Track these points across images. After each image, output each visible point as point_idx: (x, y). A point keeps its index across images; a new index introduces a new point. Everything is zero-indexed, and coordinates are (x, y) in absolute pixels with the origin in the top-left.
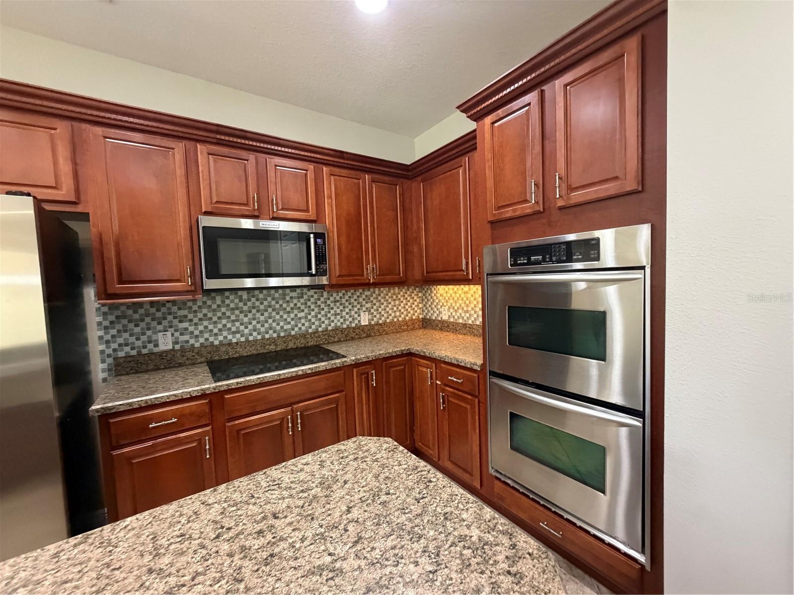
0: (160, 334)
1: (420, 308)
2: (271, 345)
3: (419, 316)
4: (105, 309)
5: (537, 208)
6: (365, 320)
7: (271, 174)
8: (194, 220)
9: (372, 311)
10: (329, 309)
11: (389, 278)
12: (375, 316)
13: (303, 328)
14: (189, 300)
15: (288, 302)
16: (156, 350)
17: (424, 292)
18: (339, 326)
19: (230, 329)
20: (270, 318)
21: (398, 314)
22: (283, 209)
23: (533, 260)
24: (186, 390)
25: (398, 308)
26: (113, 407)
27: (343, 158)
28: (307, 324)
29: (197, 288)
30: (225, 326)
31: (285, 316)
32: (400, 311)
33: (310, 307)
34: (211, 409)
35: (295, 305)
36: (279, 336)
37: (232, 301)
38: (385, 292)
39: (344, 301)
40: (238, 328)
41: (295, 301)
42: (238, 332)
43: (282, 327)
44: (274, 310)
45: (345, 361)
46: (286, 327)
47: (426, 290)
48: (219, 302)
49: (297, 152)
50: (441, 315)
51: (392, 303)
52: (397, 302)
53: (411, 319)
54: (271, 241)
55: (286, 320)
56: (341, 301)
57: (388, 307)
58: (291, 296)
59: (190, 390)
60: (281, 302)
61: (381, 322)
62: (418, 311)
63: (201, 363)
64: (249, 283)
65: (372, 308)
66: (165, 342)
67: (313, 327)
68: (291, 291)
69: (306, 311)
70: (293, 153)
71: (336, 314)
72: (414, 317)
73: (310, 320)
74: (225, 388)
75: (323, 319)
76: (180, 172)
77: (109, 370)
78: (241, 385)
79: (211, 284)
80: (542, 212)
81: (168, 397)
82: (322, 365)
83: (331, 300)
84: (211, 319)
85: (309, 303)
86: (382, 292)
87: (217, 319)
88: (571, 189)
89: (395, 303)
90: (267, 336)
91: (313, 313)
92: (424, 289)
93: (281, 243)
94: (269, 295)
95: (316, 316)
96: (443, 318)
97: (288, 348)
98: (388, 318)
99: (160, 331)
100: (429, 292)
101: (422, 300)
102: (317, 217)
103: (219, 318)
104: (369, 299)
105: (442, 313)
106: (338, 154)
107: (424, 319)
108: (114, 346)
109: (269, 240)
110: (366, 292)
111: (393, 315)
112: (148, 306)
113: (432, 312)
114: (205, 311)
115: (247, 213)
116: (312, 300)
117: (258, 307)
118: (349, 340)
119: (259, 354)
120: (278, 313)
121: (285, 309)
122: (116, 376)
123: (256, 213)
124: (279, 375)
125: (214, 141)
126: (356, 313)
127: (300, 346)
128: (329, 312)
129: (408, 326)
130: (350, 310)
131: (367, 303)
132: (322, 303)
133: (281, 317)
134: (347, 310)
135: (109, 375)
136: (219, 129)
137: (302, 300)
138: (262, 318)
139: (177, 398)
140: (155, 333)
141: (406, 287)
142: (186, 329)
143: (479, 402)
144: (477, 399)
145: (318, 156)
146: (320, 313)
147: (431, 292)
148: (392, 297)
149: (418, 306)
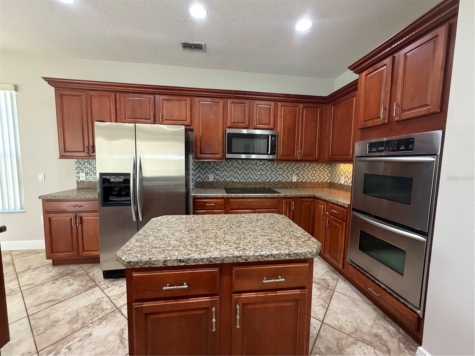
0: (210, 175)
1: (329, 176)
2: (249, 185)
3: (327, 181)
4: (194, 163)
5: (384, 122)
6: (295, 179)
7: (255, 109)
8: (224, 130)
9: (299, 175)
10: (276, 171)
11: (309, 158)
12: (301, 178)
13: (264, 179)
14: (220, 162)
15: (258, 166)
16: (208, 181)
17: (332, 167)
18: (281, 181)
19: (233, 176)
20: (250, 173)
21: (314, 178)
22: (259, 124)
23: (379, 149)
24: (218, 195)
25: (314, 175)
26: (197, 196)
27: (289, 98)
28: (265, 178)
29: (224, 158)
30: (232, 174)
31: (256, 173)
32: (316, 176)
33: (267, 170)
34: (225, 204)
35: (261, 168)
36: (253, 181)
37: (235, 164)
38: (307, 165)
39: (284, 168)
40: (237, 176)
41: (261, 166)
42: (236, 177)
43: (254, 178)
44: (251, 170)
45: (279, 195)
46: (256, 178)
47: (333, 166)
48: (230, 164)
49: (267, 97)
50: (340, 181)
51: (311, 172)
52: (314, 172)
53: (322, 182)
54: (255, 139)
55: (256, 175)
56: (283, 168)
57: (308, 173)
58: (259, 164)
59: (219, 195)
60: (255, 166)
61: (303, 181)
62: (327, 178)
63: (222, 188)
64: (243, 156)
65: (300, 173)
66: (211, 178)
67: (268, 179)
68: (260, 162)
69: (266, 171)
70: (265, 98)
71: (280, 175)
72: (324, 181)
73: (267, 176)
74: (230, 197)
75: (273, 176)
76: (221, 111)
77: (194, 186)
78: (236, 197)
79: (228, 156)
80: (387, 124)
81: (212, 196)
82: (269, 195)
83: (278, 167)
84: (227, 171)
85: (267, 168)
86: (306, 165)
87: (229, 171)
88: (403, 111)
89: (313, 172)
90: (248, 181)
91: (269, 173)
92: (332, 166)
93: (260, 140)
94: (250, 163)
95: (270, 175)
96: (341, 183)
97: (256, 187)
98: (308, 180)
99: (210, 174)
100: (335, 167)
101: (331, 172)
102: (274, 127)
103: (230, 171)
104: (298, 168)
105: (341, 180)
106: (286, 96)
107: (330, 183)
108: (196, 177)
109: (254, 138)
110: (296, 165)
111: (311, 178)
112: (206, 163)
113: (335, 179)
114: (225, 167)
115: (244, 127)
116: (269, 166)
117: (245, 167)
118: (285, 188)
119: (244, 188)
120: (253, 171)
121: (256, 170)
122: (196, 188)
123: (247, 127)
124: (250, 196)
125: (234, 97)
126: (290, 175)
127: (261, 187)
128: (277, 173)
129: (319, 185)
130: (287, 173)
131: (297, 170)
132: (274, 168)
133: (255, 173)
134: (286, 173)
135: (194, 188)
136: (236, 92)
137: (264, 166)
138: (246, 173)
139: (215, 197)
140: (208, 174)
141: (321, 164)
142: (218, 174)
143: (346, 224)
144: (345, 223)
145: (277, 98)
146: (272, 173)
147: (336, 168)
148: (312, 169)
149: (327, 175)
